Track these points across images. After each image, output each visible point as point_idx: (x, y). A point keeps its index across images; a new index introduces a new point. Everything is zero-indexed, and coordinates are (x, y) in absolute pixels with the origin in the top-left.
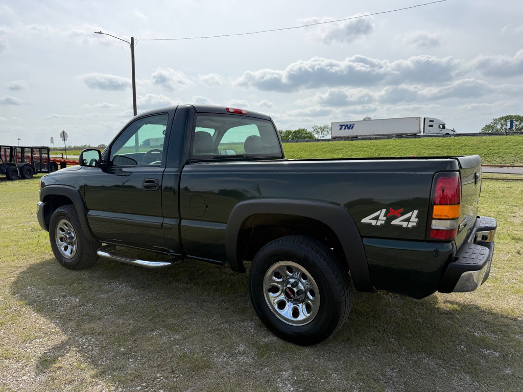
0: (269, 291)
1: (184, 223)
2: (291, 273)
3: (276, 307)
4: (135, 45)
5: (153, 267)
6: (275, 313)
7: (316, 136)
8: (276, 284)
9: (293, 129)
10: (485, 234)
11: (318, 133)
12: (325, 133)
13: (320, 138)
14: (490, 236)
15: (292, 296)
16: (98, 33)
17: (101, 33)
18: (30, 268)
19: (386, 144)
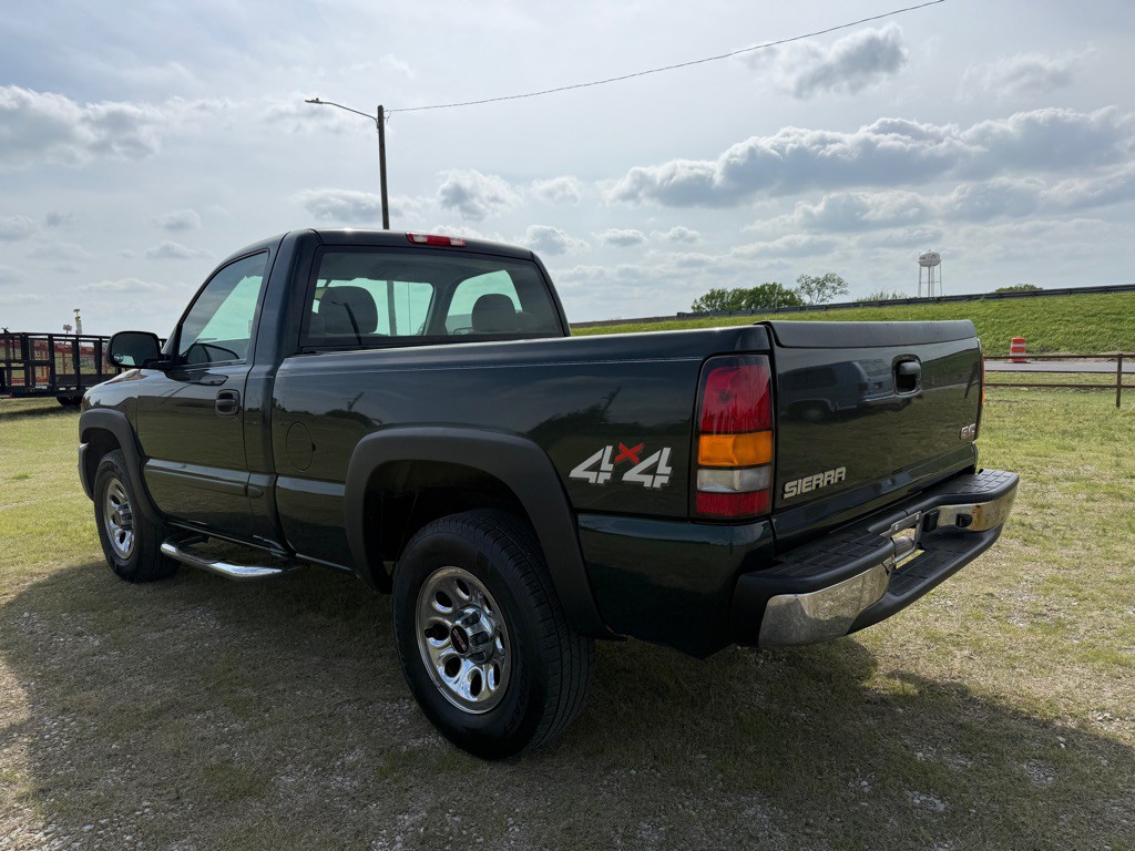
0: (429, 634)
1: (283, 482)
2: (467, 593)
3: (441, 670)
4: (385, 122)
5: (245, 578)
6: (438, 684)
7: (806, 299)
8: (440, 619)
9: (750, 286)
10: (963, 512)
11: (810, 292)
12: (828, 292)
13: (815, 303)
14: (979, 516)
15: (463, 646)
16: (312, 101)
17: (317, 101)
18: (56, 576)
19: (963, 312)
